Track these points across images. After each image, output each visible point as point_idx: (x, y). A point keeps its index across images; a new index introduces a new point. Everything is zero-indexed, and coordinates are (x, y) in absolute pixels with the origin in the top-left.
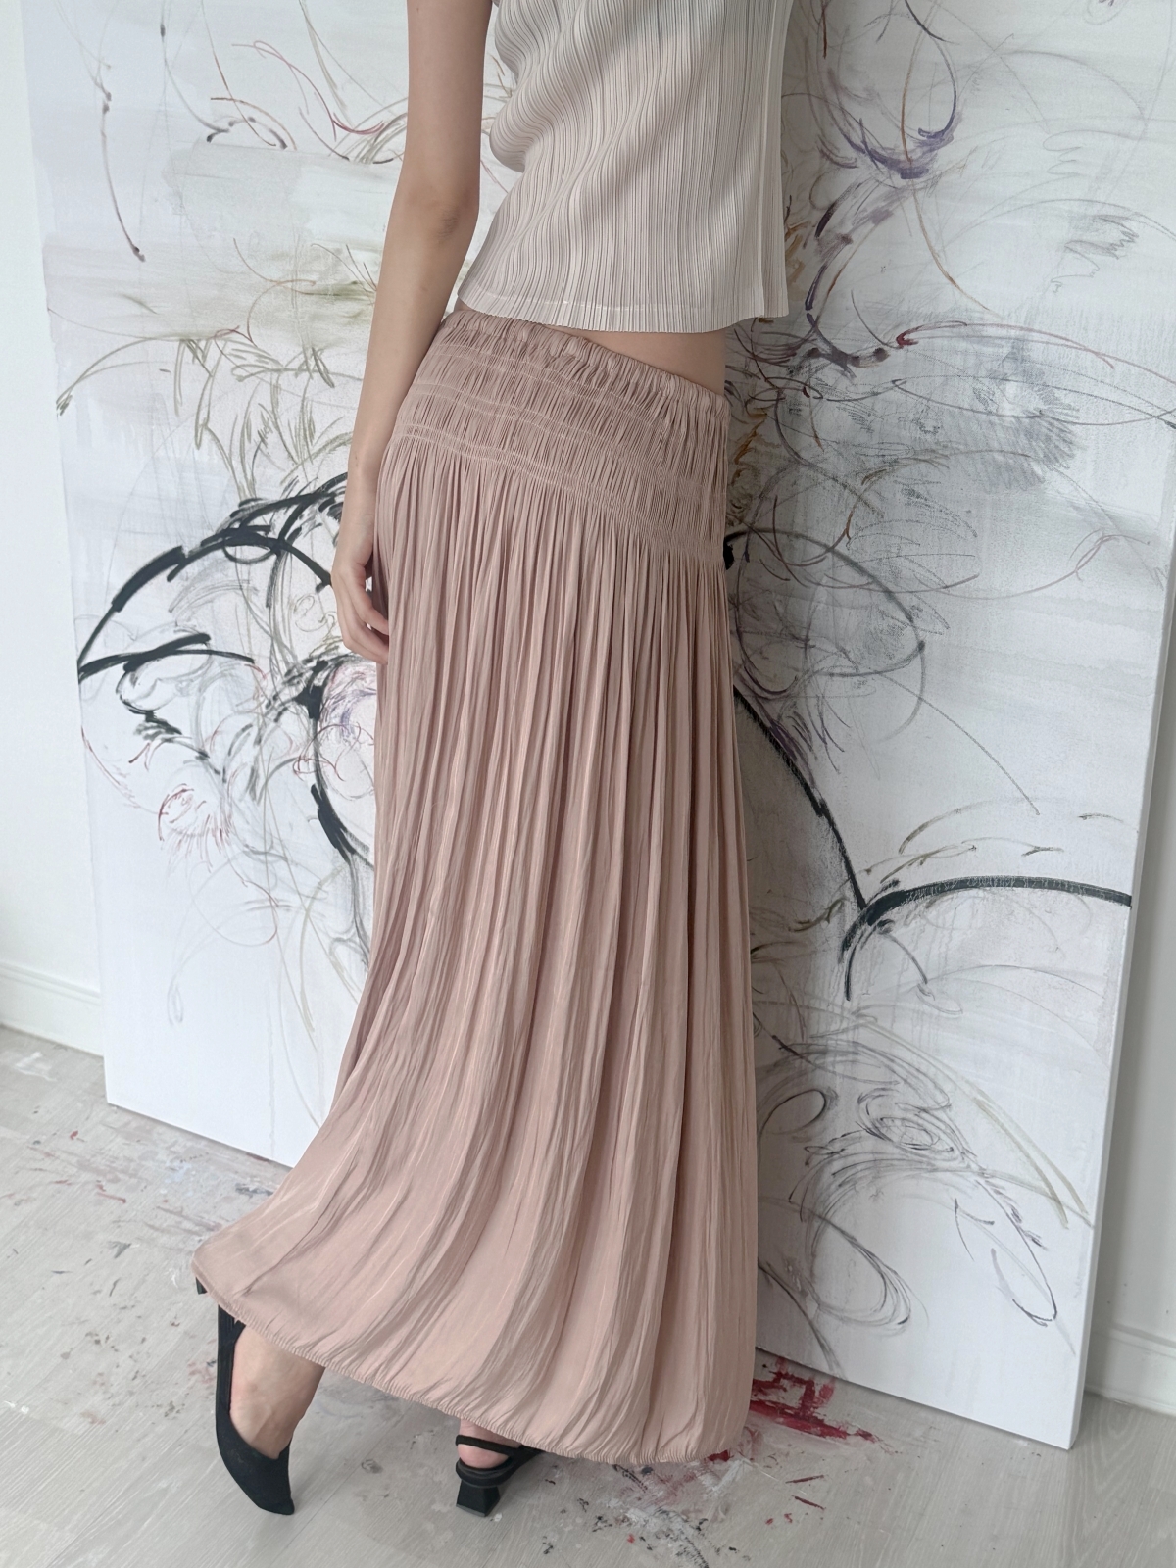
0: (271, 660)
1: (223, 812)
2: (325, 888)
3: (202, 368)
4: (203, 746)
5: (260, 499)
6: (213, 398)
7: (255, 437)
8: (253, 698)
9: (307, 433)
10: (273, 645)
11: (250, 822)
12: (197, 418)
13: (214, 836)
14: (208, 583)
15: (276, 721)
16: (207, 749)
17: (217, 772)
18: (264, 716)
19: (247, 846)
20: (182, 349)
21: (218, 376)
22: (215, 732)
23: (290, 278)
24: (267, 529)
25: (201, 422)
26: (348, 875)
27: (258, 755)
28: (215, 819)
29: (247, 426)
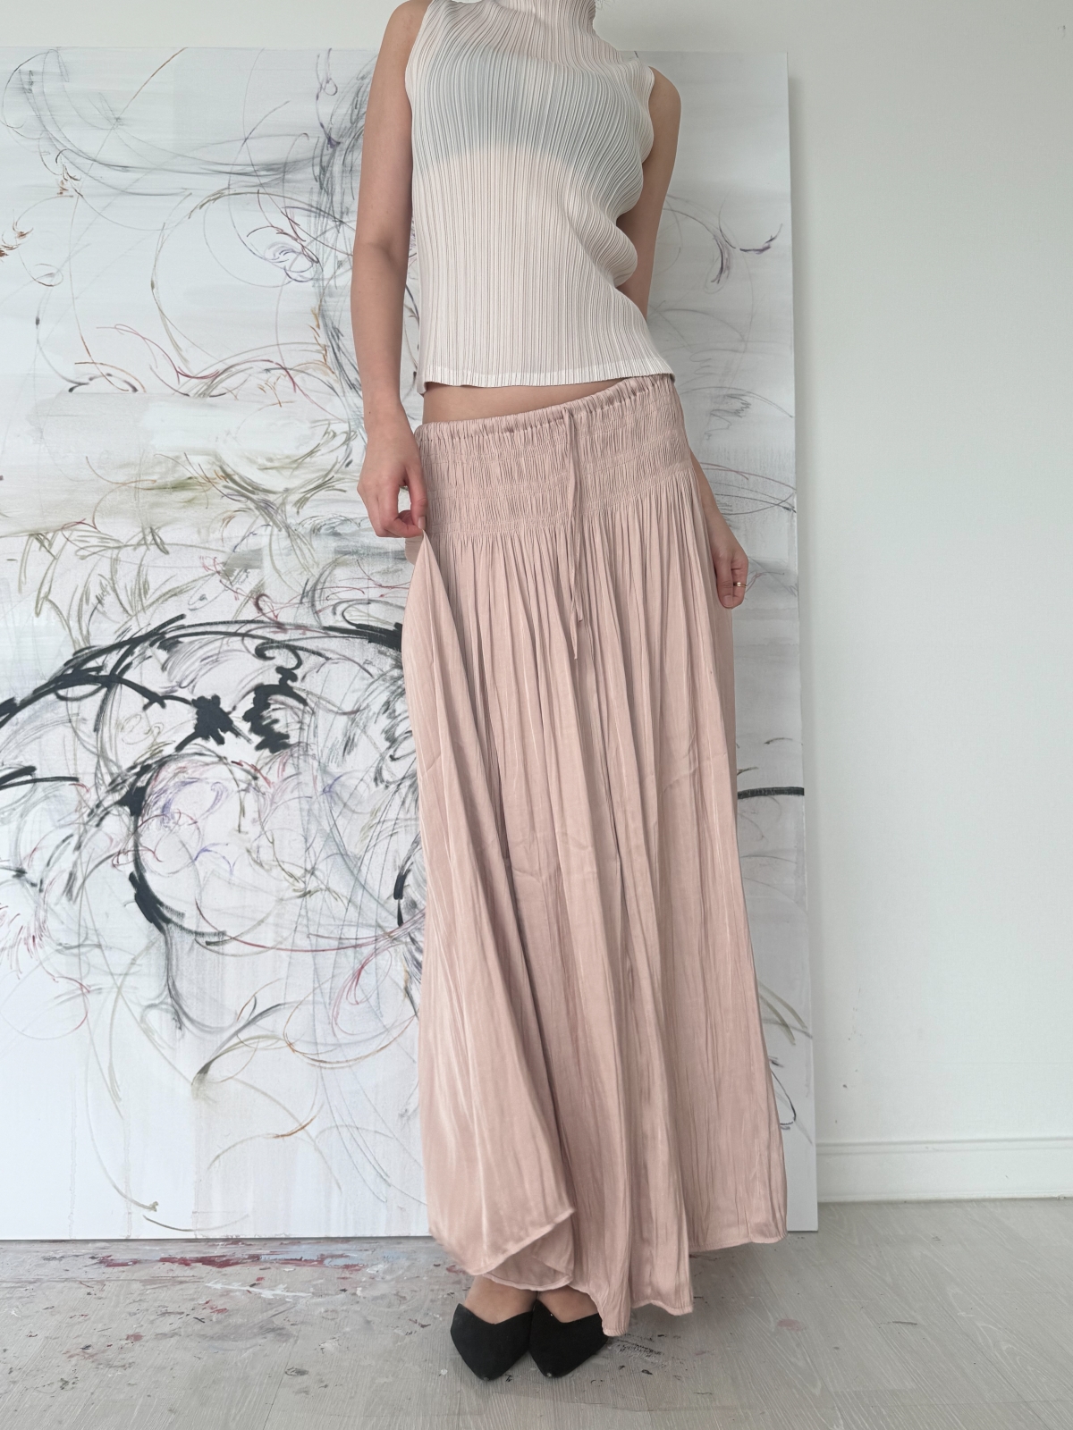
0: (96, 775)
1: (37, 919)
2: (138, 962)
3: (48, 554)
4: (21, 864)
5: (94, 647)
6: (56, 574)
7: (93, 600)
8: (76, 811)
9: (142, 591)
10: (98, 762)
11: (65, 922)
12: (39, 592)
13: (26, 944)
14: (38, 723)
15: (98, 825)
16: (25, 867)
17: (33, 885)
18: (85, 824)
19: (60, 944)
20: (30, 541)
21: (62, 558)
22: (35, 850)
23: (134, 480)
24: (99, 669)
25: (42, 595)
26: (163, 944)
27: (78, 858)
28: (29, 928)
29: (86, 593)
